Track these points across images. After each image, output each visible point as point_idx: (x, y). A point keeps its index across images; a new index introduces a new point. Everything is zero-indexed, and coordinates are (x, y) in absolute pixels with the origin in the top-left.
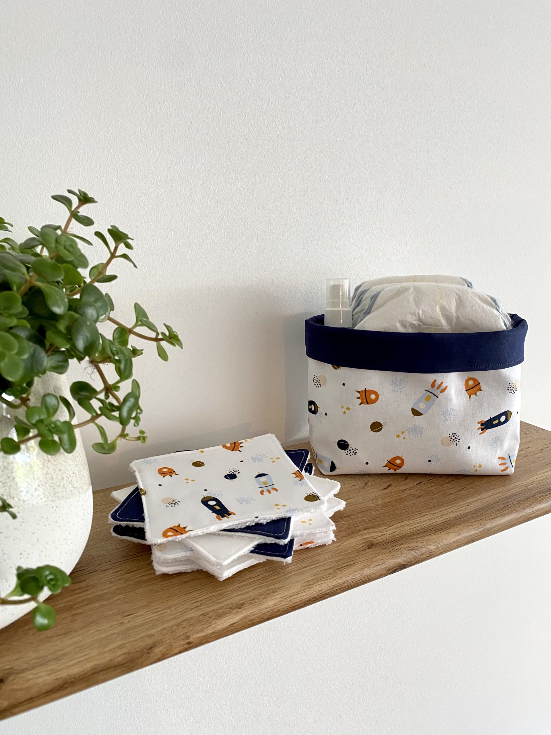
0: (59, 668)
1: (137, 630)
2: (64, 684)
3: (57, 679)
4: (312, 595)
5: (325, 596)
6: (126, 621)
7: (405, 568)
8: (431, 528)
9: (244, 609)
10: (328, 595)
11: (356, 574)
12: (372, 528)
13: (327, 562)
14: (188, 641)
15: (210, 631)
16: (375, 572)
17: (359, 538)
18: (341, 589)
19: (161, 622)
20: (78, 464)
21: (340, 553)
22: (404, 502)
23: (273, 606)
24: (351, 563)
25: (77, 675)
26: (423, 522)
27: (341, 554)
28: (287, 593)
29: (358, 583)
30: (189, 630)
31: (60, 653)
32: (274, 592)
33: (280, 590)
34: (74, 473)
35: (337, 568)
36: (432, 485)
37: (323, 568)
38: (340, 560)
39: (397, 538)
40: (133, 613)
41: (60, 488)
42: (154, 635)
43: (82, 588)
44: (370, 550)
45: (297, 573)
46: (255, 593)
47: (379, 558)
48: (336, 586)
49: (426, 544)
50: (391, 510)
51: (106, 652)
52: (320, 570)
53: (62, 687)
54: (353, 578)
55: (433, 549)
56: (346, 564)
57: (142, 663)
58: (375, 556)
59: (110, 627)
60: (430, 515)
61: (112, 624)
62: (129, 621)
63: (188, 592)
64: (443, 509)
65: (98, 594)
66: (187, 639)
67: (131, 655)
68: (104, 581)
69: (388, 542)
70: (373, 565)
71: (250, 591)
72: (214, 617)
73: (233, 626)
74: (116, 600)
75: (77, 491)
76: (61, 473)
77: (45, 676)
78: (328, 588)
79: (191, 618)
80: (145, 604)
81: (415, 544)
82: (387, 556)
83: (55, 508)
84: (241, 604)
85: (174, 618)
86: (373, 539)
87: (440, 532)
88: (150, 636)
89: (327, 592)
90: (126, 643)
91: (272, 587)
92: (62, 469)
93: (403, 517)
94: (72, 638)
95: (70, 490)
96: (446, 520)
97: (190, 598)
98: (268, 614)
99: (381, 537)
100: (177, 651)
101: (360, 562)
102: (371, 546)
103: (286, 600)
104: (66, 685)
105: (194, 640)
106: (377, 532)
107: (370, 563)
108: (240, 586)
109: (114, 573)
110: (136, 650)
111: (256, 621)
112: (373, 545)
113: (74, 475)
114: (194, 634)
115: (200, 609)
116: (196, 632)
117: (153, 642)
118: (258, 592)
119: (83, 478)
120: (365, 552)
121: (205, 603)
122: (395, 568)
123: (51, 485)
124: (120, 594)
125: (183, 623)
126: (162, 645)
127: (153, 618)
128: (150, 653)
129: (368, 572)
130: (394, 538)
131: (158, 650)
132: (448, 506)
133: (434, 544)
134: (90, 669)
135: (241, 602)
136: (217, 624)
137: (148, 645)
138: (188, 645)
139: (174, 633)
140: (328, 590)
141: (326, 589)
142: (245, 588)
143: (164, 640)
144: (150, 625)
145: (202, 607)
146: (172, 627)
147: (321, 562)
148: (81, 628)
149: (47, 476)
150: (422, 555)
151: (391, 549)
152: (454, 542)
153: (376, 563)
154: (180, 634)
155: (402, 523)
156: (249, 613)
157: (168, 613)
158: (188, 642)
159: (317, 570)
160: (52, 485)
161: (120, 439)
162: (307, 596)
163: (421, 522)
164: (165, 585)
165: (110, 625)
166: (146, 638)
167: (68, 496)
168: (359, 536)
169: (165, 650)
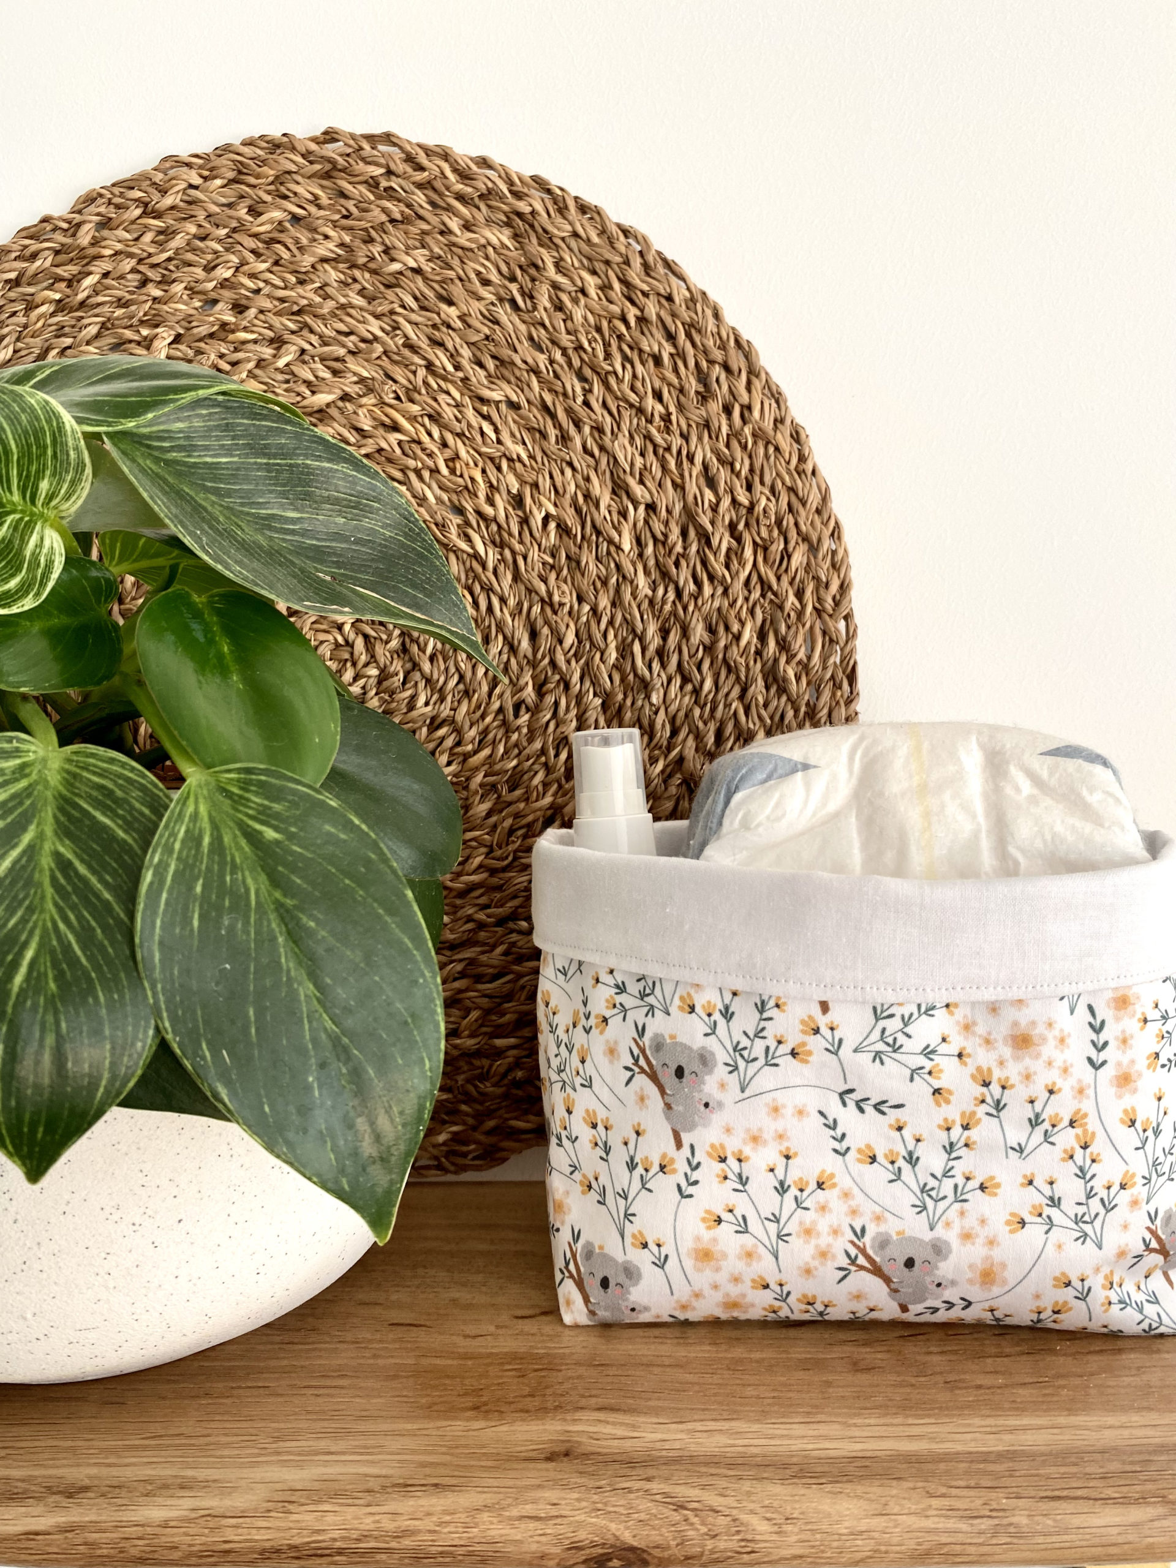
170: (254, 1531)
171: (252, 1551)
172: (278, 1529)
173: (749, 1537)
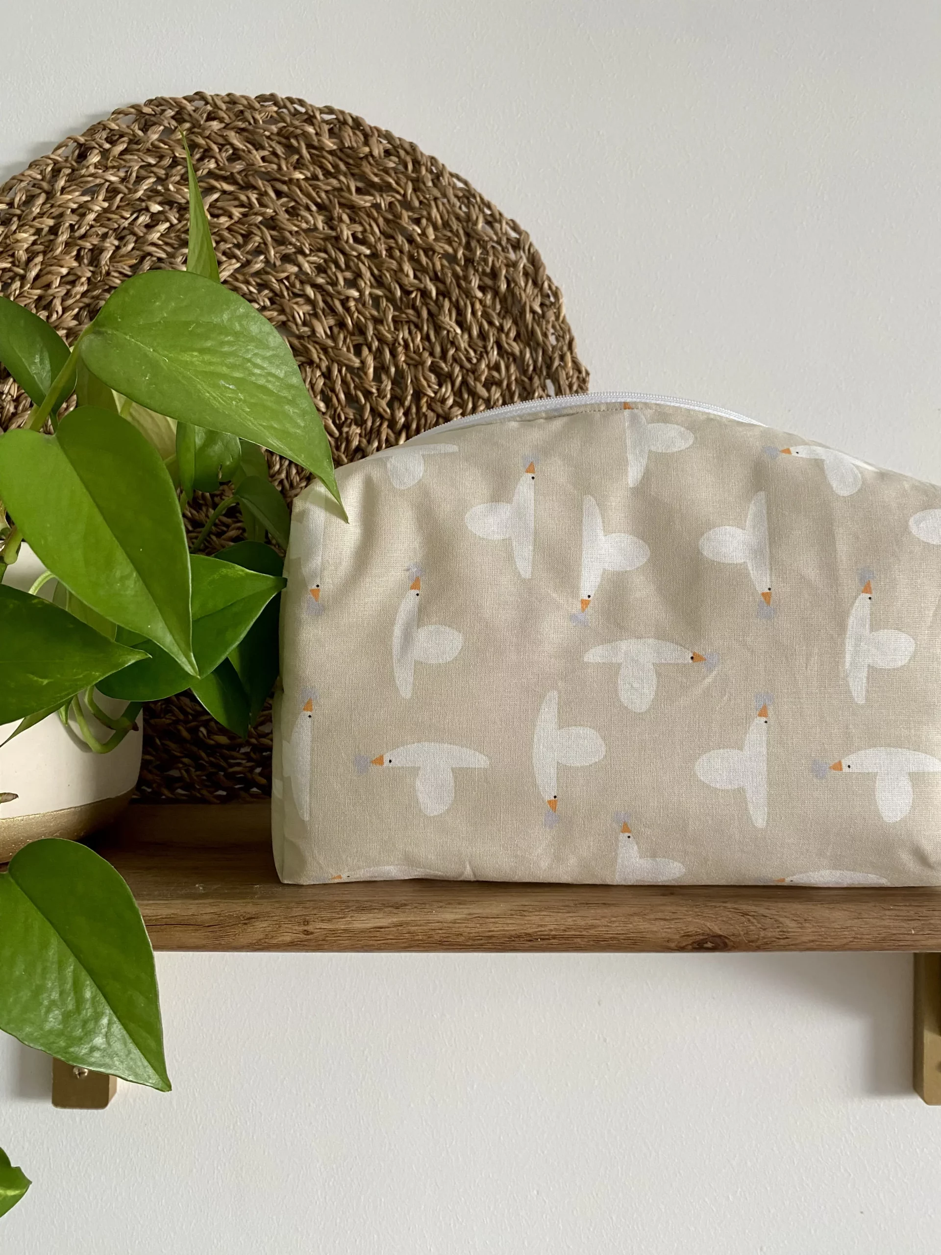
170: (505, 925)
171: (504, 936)
172: (518, 924)
173: (785, 930)
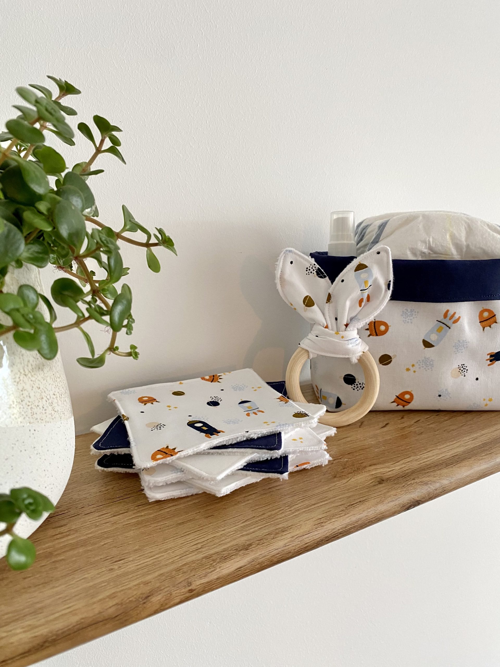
0: (39, 623)
1: (130, 576)
2: (45, 642)
3: (36, 637)
4: (324, 534)
5: (338, 535)
6: (116, 567)
7: (419, 504)
8: (441, 462)
9: (252, 551)
10: (341, 535)
11: (369, 510)
12: (378, 464)
13: (336, 498)
14: (190, 588)
15: (213, 576)
16: (389, 509)
17: (367, 474)
18: (354, 527)
19: (158, 566)
20: (59, 385)
21: (349, 489)
22: (407, 439)
23: (283, 547)
24: (364, 499)
25: (60, 632)
26: (431, 457)
27: (350, 491)
28: (298, 532)
29: (372, 521)
30: (192, 575)
31: (39, 606)
32: (283, 532)
33: (290, 528)
34: (54, 394)
35: (349, 504)
36: (431, 422)
37: (333, 505)
38: (350, 496)
39: (408, 472)
40: (123, 558)
41: (38, 408)
42: (150, 582)
43: (63, 533)
44: (381, 486)
45: (306, 511)
46: (262, 533)
47: (392, 493)
48: (349, 524)
49: (439, 478)
50: (394, 447)
51: (94, 603)
52: (331, 506)
53: (42, 646)
54: (367, 516)
55: (446, 483)
56: (359, 500)
57: (137, 615)
58: (388, 492)
59: (98, 574)
60: (437, 450)
61: (100, 571)
62: (120, 567)
63: (186, 534)
64: (448, 444)
65: (82, 538)
66: (189, 586)
67: (124, 606)
68: (88, 524)
69: (399, 477)
70: (387, 501)
71: (257, 531)
72: (218, 560)
73: (240, 570)
74: (103, 545)
75: (58, 416)
76: (39, 391)
77: (20, 633)
78: (341, 526)
79: (193, 562)
80: (137, 547)
81: (428, 478)
82: (400, 492)
83: (32, 431)
84: (248, 545)
85: (173, 563)
86: (382, 475)
87: (452, 466)
88: (146, 583)
89: (341, 531)
90: (117, 592)
91: (280, 526)
92: (41, 387)
93: (408, 453)
94: (54, 587)
95: (50, 413)
96: (455, 454)
97: (189, 540)
98: (278, 555)
99: (390, 473)
100: (178, 600)
101: (373, 498)
102: (381, 481)
103: (297, 540)
104: (47, 644)
105: (197, 587)
106: (385, 467)
107: (383, 499)
108: (244, 526)
109: (99, 516)
110: (131, 599)
111: (266, 564)
112: (383, 481)
113: (55, 397)
114: (196, 579)
115: (202, 552)
116: (198, 577)
117: (149, 590)
118: (266, 531)
119: (65, 403)
120: (376, 488)
121: (207, 545)
122: (409, 505)
123: (28, 403)
124: (107, 538)
125: (184, 567)
126: (160, 594)
127: (148, 563)
128: (147, 603)
129: (382, 508)
130: (404, 473)
131: (156, 599)
132: (453, 441)
133: (447, 479)
134: (75, 624)
135: (248, 543)
136: (222, 568)
137: (144, 594)
138: (189, 593)
139: (173, 579)
140: (341, 528)
141: (339, 528)
142: (251, 527)
143: (162, 588)
144: (146, 570)
145: (204, 550)
146: (171, 571)
147: (330, 499)
148: (63, 577)
149: (24, 392)
150: (436, 490)
151: (404, 484)
152: (467, 476)
153: (389, 499)
154: (180, 581)
155: (409, 459)
156: (258, 554)
157: (165, 556)
158: (190, 590)
159: (327, 507)
160: (30, 404)
161: (108, 353)
162: (319, 536)
163: (428, 457)
164: (159, 527)
165: (97, 572)
166: (142, 585)
167: (47, 419)
168: (366, 472)
169: (164, 599)
